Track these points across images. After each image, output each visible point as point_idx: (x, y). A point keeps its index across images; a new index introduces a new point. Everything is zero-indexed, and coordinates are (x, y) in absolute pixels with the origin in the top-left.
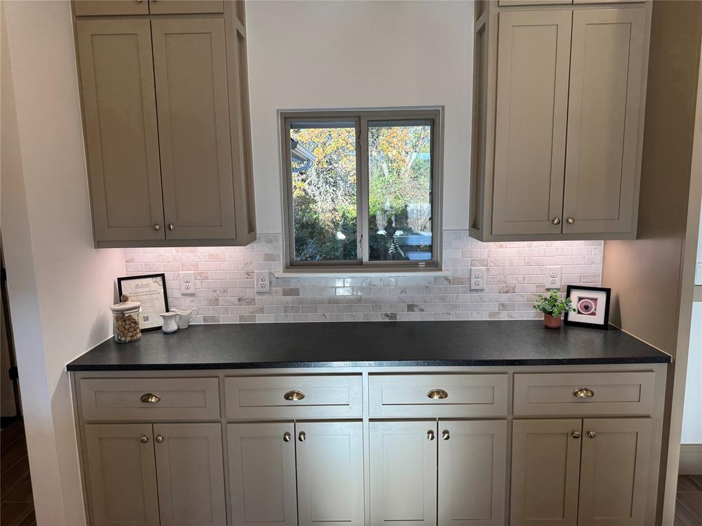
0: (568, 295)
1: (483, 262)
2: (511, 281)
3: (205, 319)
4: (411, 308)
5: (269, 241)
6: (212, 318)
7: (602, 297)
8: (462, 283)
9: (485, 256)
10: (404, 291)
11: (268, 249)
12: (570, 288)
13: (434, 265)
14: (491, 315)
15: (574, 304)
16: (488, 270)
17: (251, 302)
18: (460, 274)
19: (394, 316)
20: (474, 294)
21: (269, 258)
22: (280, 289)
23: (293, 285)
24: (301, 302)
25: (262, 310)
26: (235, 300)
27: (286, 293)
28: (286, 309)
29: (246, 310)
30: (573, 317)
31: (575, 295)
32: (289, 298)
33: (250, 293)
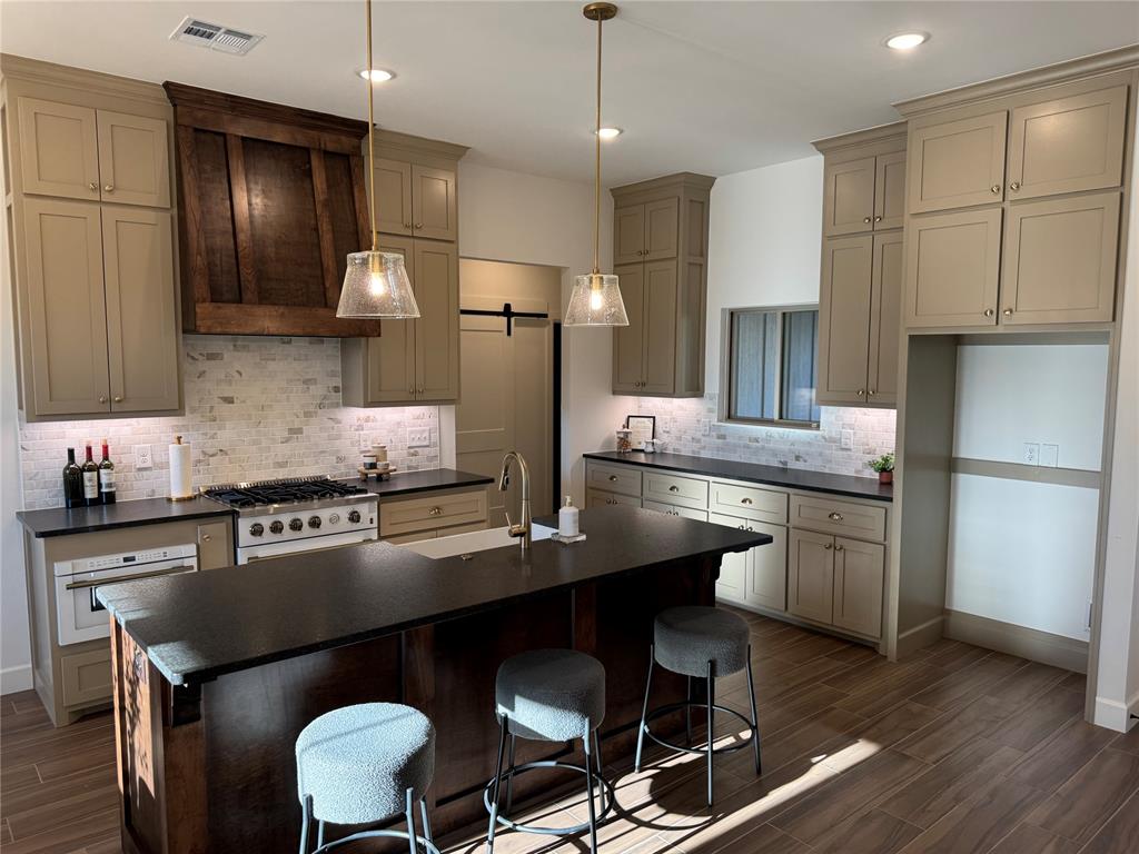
1: (851, 427)
3: (673, 450)
4: (797, 458)
5: (711, 399)
8: (835, 442)
9: (852, 422)
10: (792, 444)
11: (710, 404)
16: (855, 433)
17: (699, 441)
18: (834, 435)
19: (785, 463)
20: (845, 453)
21: (710, 411)
22: (714, 434)
23: (723, 432)
24: (727, 444)
25: (704, 448)
26: (690, 438)
27: (719, 437)
28: (718, 449)
29: (695, 446)
32: (720, 441)
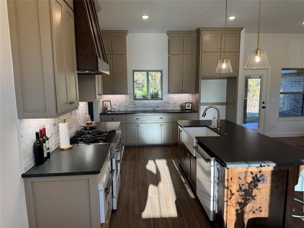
0: (186, 104)
1: (171, 99)
2: (176, 102)
3: (118, 110)
4: (157, 107)
5: (130, 94)
6: (119, 109)
7: (191, 104)
9: (171, 97)
10: (156, 104)
11: (130, 96)
12: (186, 103)
13: (162, 99)
14: (172, 108)
15: (186, 106)
17: (127, 106)
18: (166, 101)
19: (154, 109)
20: (169, 105)
21: (130, 98)
22: (132, 104)
23: (135, 103)
24: (136, 106)
25: (129, 108)
26: (124, 106)
28: (133, 108)
29: (126, 108)
30: (186, 108)
31: (187, 104)
32: (134, 105)
33: (126, 105)
